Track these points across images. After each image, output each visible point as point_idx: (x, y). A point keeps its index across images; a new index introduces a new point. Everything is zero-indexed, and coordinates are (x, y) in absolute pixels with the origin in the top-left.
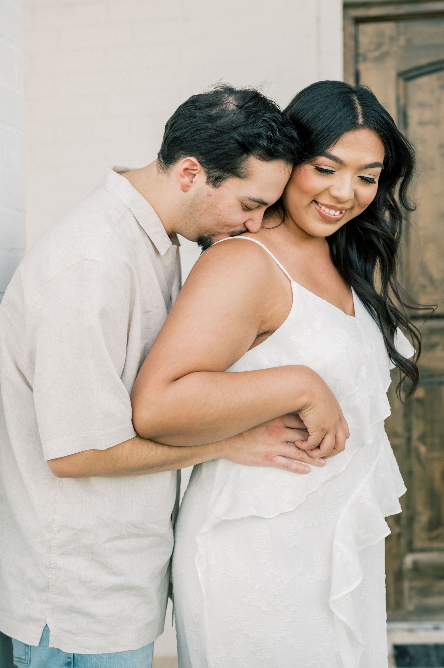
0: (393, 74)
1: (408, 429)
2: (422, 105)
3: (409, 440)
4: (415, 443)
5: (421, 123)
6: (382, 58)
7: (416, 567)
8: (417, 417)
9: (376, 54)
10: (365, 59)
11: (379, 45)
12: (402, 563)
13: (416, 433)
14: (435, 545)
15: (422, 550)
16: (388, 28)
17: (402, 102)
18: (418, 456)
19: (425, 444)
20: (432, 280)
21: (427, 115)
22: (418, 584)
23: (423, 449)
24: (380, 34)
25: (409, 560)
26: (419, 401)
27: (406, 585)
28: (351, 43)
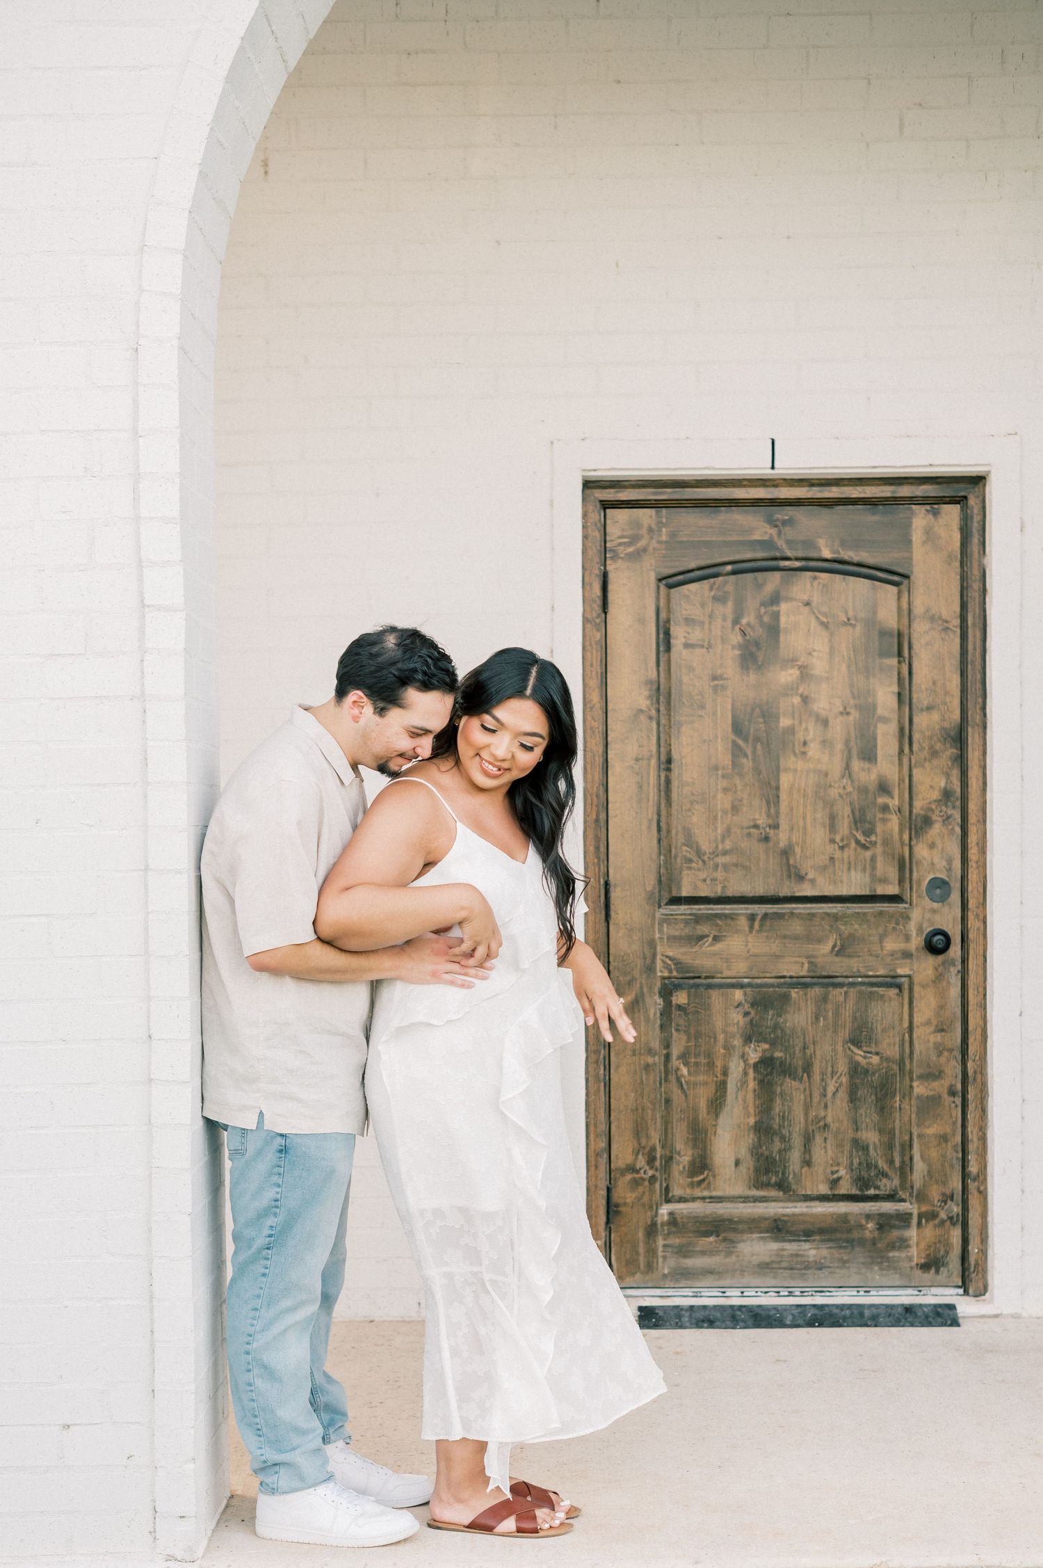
0: (652, 577)
1: (668, 1046)
2: (689, 621)
3: (668, 1057)
4: (675, 1062)
5: (687, 646)
6: (637, 556)
7: (673, 1221)
8: (677, 1030)
9: (630, 550)
10: (616, 557)
11: (634, 539)
12: (656, 1215)
13: (675, 1052)
14: (698, 1193)
15: (682, 1200)
16: (646, 516)
17: (663, 615)
18: (678, 1079)
19: (686, 1064)
20: (699, 853)
21: (696, 635)
22: (676, 1241)
23: (685, 1071)
24: (638, 525)
25: (664, 1210)
26: (679, 1007)
27: (660, 1242)
28: (598, 535)
